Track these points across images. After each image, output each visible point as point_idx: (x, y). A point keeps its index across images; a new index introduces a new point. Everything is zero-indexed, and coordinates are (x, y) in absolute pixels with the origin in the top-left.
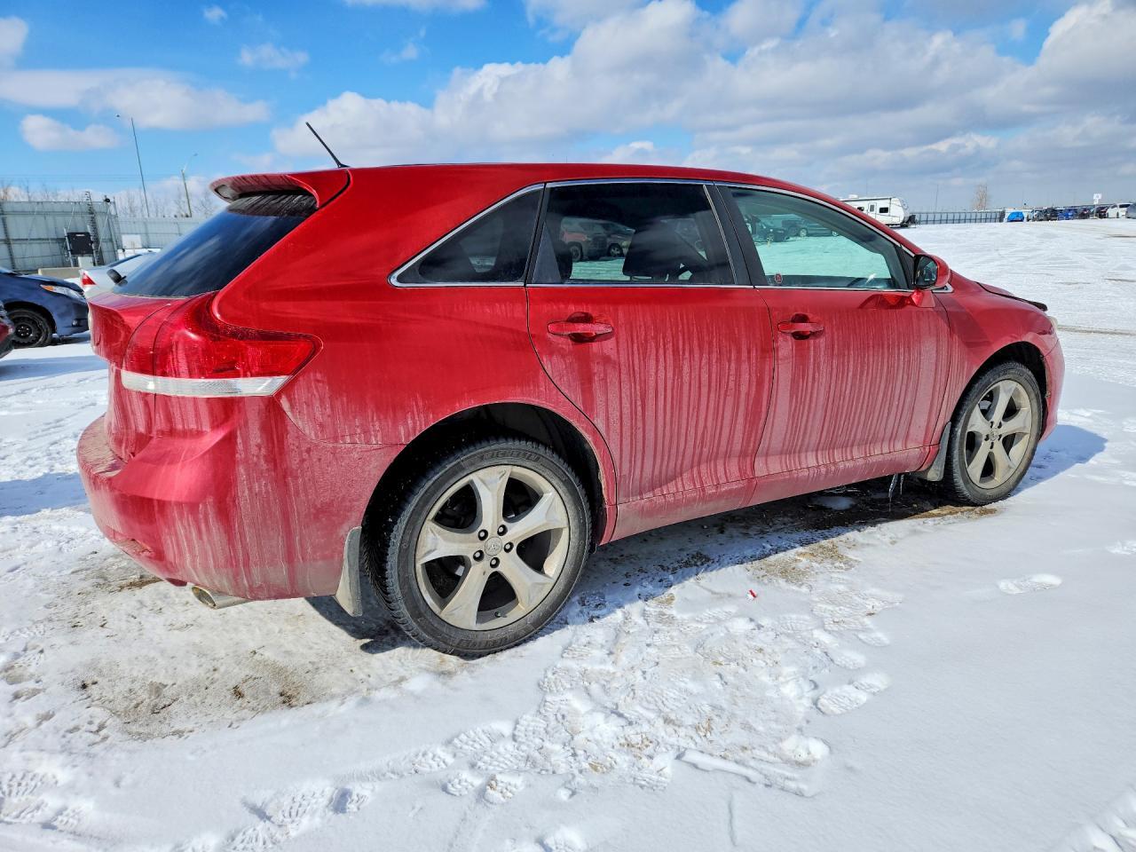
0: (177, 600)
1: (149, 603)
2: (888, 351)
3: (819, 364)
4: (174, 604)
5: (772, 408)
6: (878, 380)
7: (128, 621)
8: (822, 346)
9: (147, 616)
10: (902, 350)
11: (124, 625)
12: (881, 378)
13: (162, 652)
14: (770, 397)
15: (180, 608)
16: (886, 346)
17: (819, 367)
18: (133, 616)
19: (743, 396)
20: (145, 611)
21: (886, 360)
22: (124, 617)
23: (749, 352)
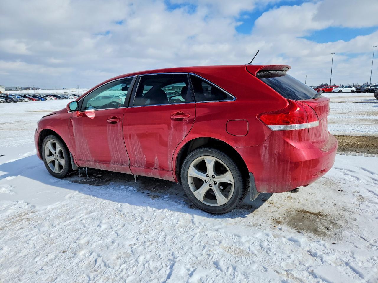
0: (309, 202)
1: (319, 205)
4: (311, 202)
7: (327, 202)
9: (321, 201)
11: (329, 201)
13: (320, 191)
15: (310, 200)
18: (325, 203)
20: (321, 203)
22: (328, 203)
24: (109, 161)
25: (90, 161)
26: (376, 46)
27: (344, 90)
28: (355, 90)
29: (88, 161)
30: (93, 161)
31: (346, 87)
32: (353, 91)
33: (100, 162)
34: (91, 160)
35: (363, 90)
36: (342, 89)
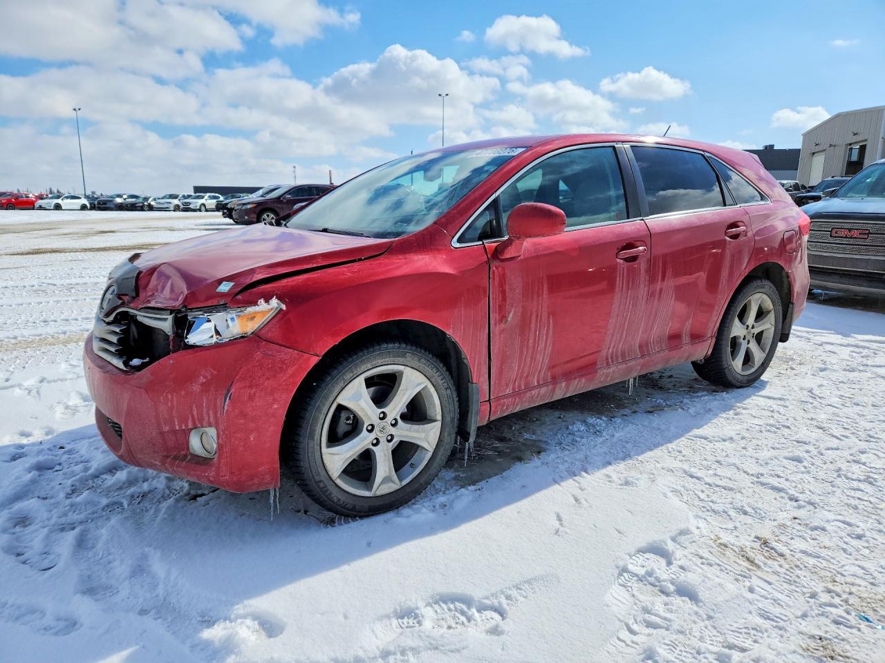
24: (594, 364)
25: (539, 386)
26: (79, 109)
27: (64, 203)
28: (88, 206)
29: (534, 388)
30: (549, 381)
31: (67, 198)
32: (84, 208)
33: (568, 376)
34: (541, 383)
35: (112, 206)
36: (59, 201)
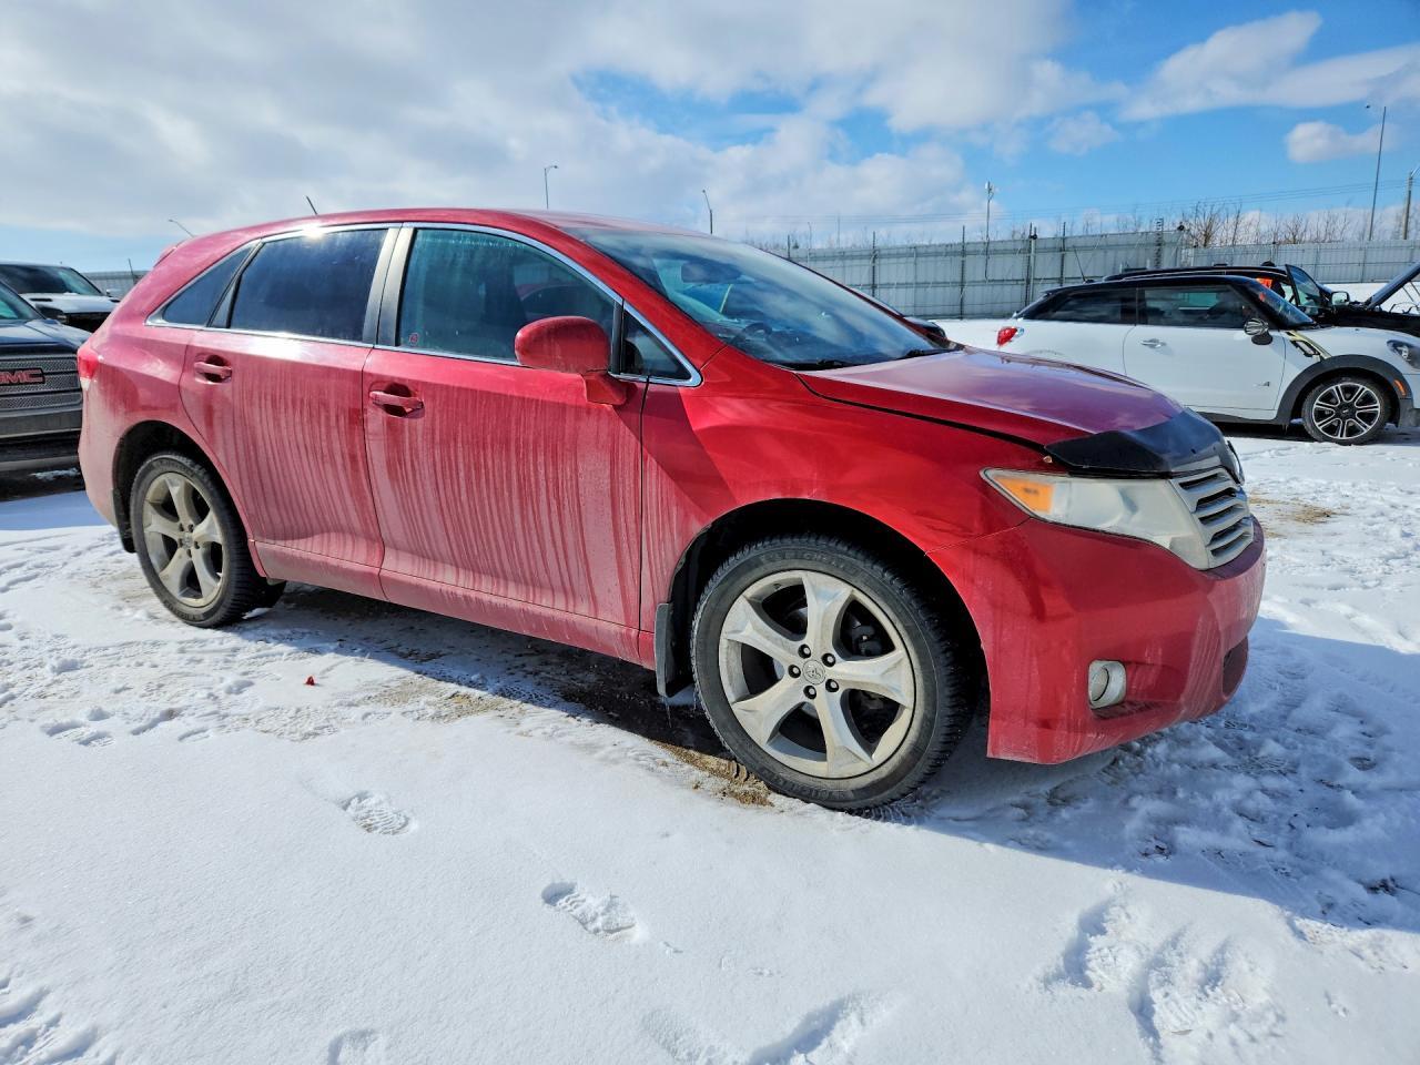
2: (518, 454)
3: (417, 450)
5: (375, 490)
6: (506, 494)
8: (420, 428)
10: (541, 459)
12: (510, 492)
14: (368, 476)
16: (513, 449)
17: (417, 457)
19: (340, 467)
21: (514, 468)
23: (337, 420)
